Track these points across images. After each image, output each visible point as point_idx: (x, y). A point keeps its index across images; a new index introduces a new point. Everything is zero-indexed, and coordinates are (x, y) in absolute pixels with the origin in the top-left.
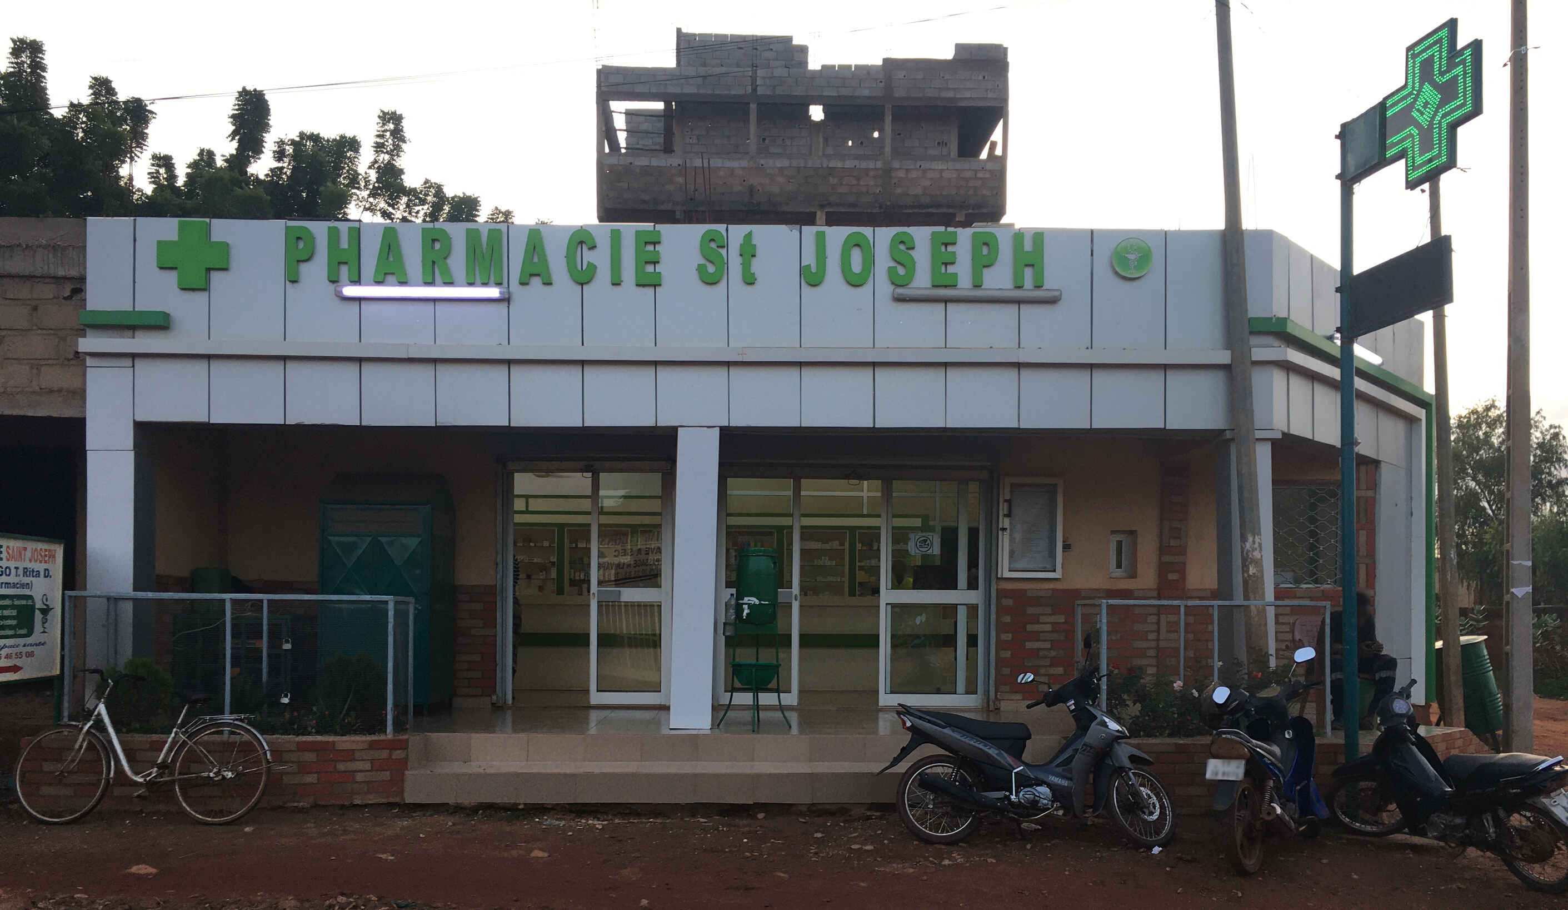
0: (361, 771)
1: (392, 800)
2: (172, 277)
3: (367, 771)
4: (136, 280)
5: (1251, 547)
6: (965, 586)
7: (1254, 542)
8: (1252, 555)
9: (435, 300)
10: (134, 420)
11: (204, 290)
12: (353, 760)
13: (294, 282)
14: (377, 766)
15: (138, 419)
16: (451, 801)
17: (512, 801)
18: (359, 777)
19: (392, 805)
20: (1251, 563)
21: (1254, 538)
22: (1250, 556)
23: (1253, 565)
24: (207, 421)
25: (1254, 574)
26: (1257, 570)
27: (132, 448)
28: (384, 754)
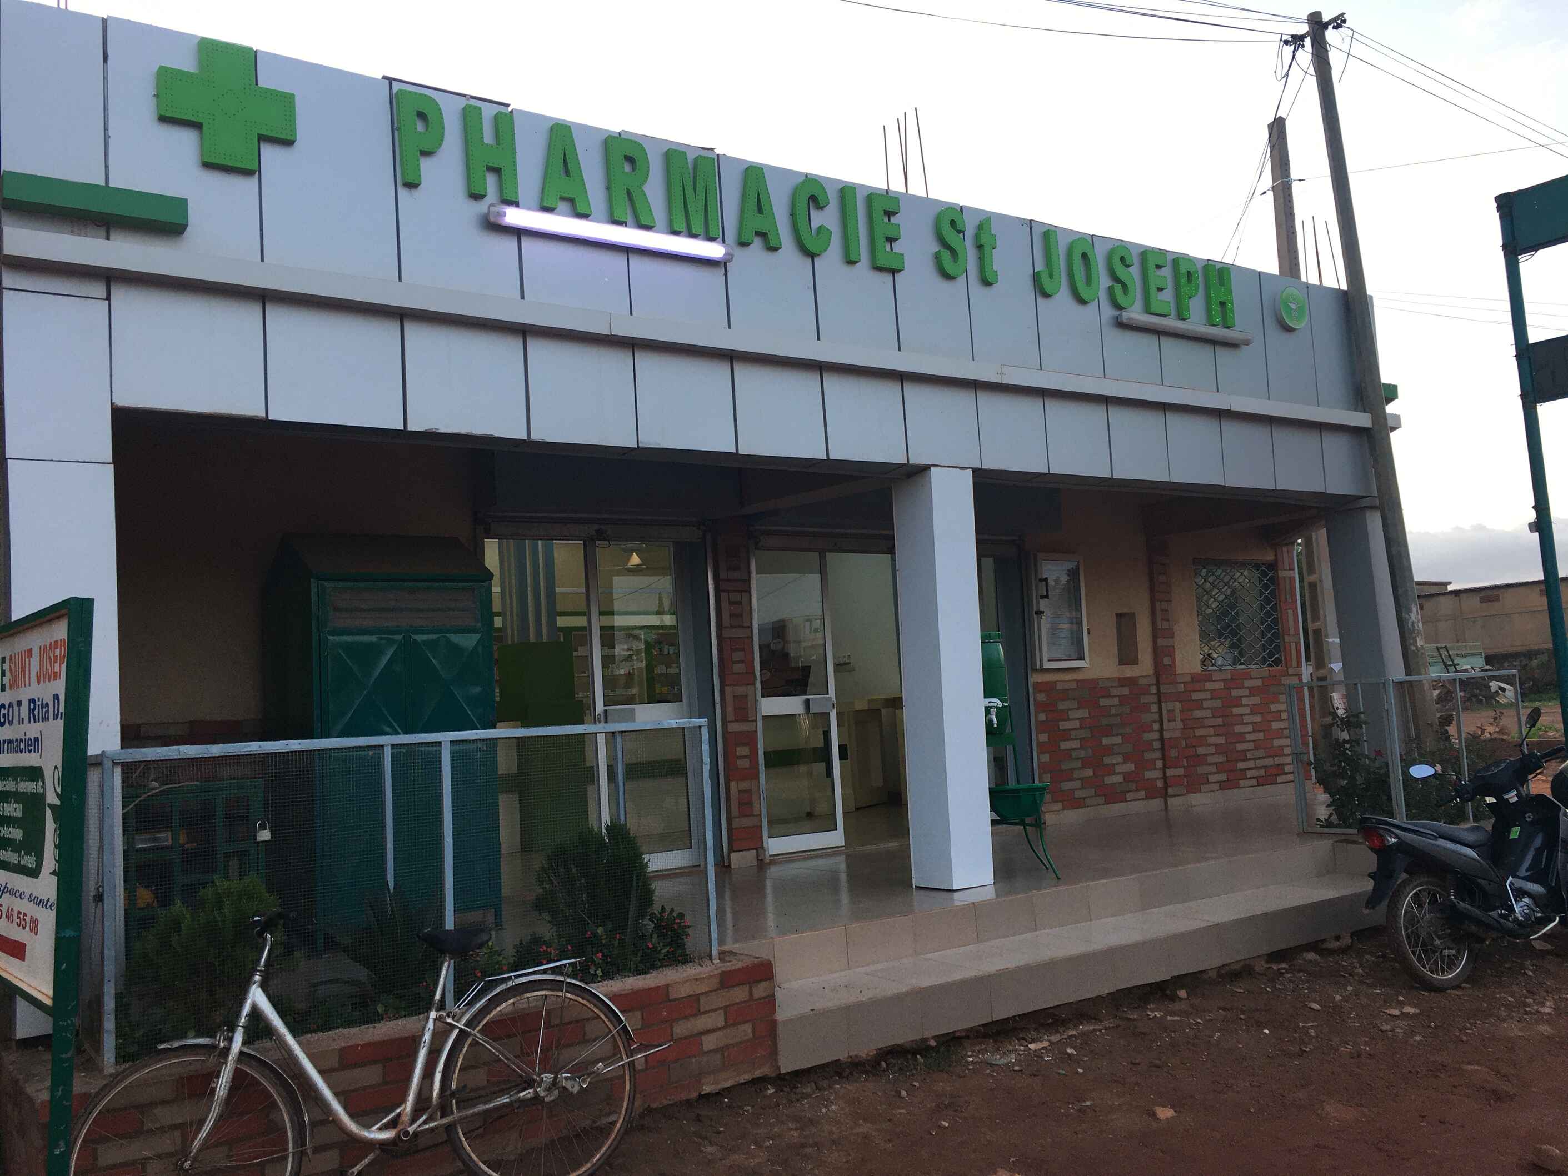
0: (709, 1032)
1: (758, 1073)
2: (186, 140)
3: (720, 1029)
4: (111, 132)
9: (627, 250)
10: (112, 404)
11: (248, 173)
12: (699, 1013)
13: (412, 185)
14: (734, 1016)
15: (120, 402)
16: (843, 1056)
17: (918, 1037)
18: (709, 1042)
19: (760, 1082)
24: (264, 415)
27: (110, 460)
28: (739, 994)
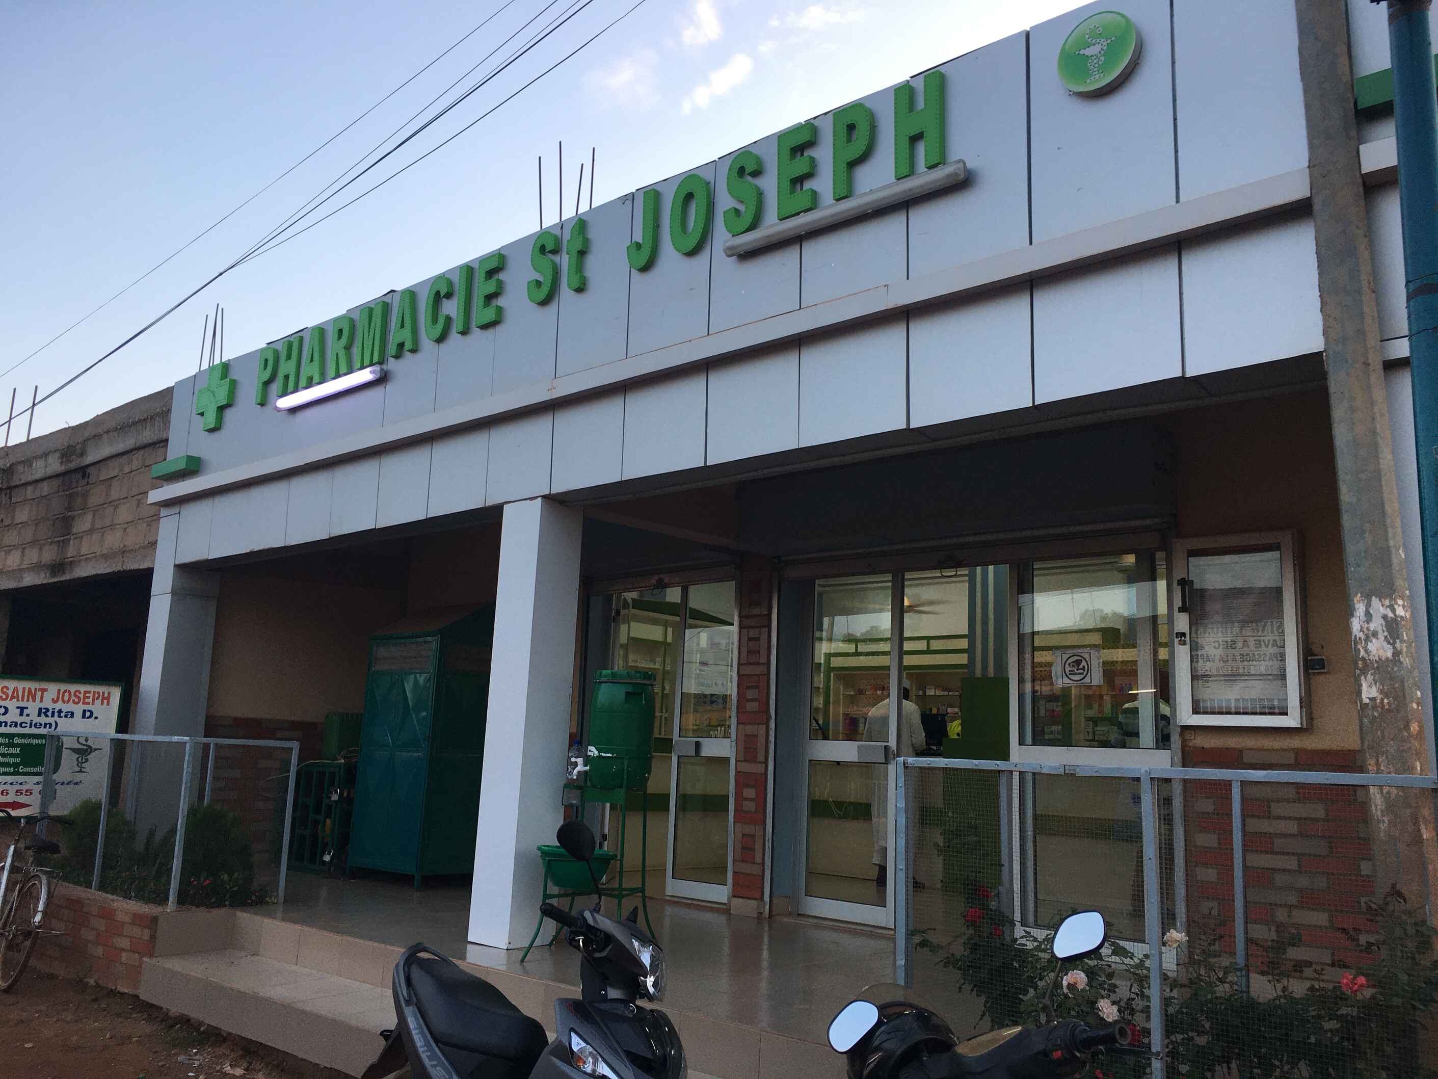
3: (128, 951)
4: (190, 430)
5: (1362, 630)
6: (1152, 744)
7: (1369, 616)
8: (1366, 651)
11: (219, 428)
12: (122, 935)
13: (261, 405)
14: (134, 945)
20: (1364, 672)
21: (1368, 606)
22: (1362, 653)
23: (1370, 677)
25: (1373, 699)
26: (1381, 692)
27: (171, 591)
28: (139, 932)
